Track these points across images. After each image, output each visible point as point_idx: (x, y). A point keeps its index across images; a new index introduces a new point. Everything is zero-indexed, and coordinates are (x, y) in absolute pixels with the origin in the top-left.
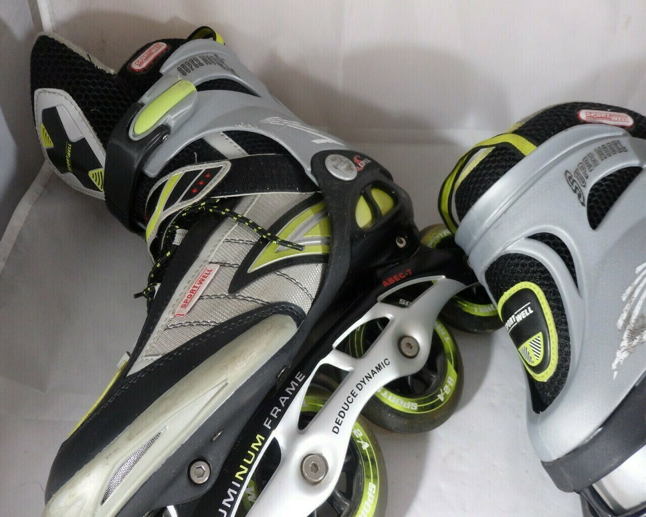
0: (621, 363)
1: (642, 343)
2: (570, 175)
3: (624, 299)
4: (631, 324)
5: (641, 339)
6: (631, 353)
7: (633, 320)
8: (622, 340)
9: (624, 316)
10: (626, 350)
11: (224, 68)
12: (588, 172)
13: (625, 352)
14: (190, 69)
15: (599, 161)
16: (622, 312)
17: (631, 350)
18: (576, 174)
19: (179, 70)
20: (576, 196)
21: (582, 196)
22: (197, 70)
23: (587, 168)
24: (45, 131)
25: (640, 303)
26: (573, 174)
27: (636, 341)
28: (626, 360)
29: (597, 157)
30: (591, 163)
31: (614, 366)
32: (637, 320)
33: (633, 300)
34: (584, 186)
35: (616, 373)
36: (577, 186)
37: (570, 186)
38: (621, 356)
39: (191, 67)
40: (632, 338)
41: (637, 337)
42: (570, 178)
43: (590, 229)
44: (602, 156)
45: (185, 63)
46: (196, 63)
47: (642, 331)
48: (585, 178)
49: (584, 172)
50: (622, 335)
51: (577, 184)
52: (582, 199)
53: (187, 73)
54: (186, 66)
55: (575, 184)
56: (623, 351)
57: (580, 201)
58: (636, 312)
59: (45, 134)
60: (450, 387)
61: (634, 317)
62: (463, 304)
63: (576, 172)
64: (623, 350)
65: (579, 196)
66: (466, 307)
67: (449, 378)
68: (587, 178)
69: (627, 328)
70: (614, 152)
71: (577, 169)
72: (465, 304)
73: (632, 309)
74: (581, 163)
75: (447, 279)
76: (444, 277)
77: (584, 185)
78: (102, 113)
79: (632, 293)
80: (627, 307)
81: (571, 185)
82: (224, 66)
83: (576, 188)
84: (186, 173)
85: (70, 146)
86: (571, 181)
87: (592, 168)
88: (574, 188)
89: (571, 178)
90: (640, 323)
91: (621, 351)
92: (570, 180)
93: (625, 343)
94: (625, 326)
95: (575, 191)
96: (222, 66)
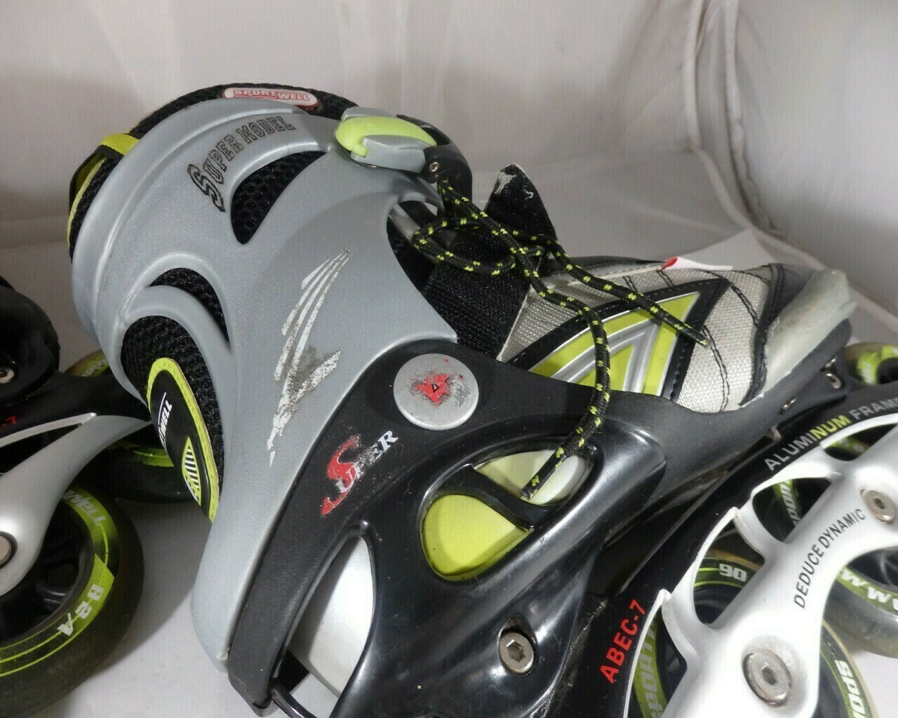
0: (281, 435)
1: (312, 390)
2: (196, 170)
3: (284, 332)
4: (294, 366)
5: (309, 385)
6: (294, 413)
7: (296, 360)
8: (281, 396)
9: (284, 357)
10: (286, 410)
12: (225, 161)
13: (286, 414)
15: (244, 143)
16: (282, 353)
17: (293, 410)
18: (206, 168)
20: (208, 199)
21: (218, 197)
23: (222, 155)
25: (307, 329)
26: (201, 168)
27: (301, 391)
28: (286, 426)
29: (239, 139)
30: (229, 148)
31: (270, 445)
32: (302, 358)
33: (297, 328)
34: (221, 183)
35: (273, 454)
36: (210, 184)
37: (198, 186)
38: (280, 422)
40: (294, 389)
41: (304, 384)
42: (197, 174)
43: (238, 244)
44: (250, 137)
47: (311, 373)
48: (221, 170)
49: (219, 162)
50: (282, 388)
51: (209, 181)
52: (219, 203)
55: (205, 182)
56: (283, 414)
57: (216, 206)
58: (302, 345)
60: (93, 604)
61: (298, 355)
62: (146, 455)
63: (207, 164)
64: (282, 412)
65: (214, 199)
66: (153, 459)
67: (94, 587)
68: (225, 170)
69: (289, 375)
70: (271, 131)
71: (208, 159)
72: (150, 453)
73: (296, 343)
74: (213, 150)
75: (100, 417)
76: (93, 415)
77: (221, 180)
79: (297, 318)
80: (288, 344)
81: (199, 184)
83: (208, 187)
86: (199, 178)
87: (232, 155)
88: (204, 188)
89: (199, 175)
90: (308, 362)
91: (279, 416)
92: (196, 176)
93: (285, 400)
94: (284, 374)
95: (206, 193)
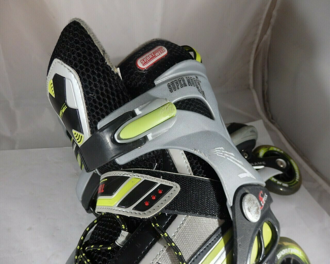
11: (199, 90)
14: (176, 87)
19: (169, 86)
22: (181, 89)
24: (52, 85)
39: (178, 86)
45: (175, 81)
46: (182, 83)
53: (173, 91)
54: (175, 84)
59: (51, 87)
78: (97, 100)
82: (200, 89)
84: (145, 180)
85: (66, 107)
96: (198, 88)
